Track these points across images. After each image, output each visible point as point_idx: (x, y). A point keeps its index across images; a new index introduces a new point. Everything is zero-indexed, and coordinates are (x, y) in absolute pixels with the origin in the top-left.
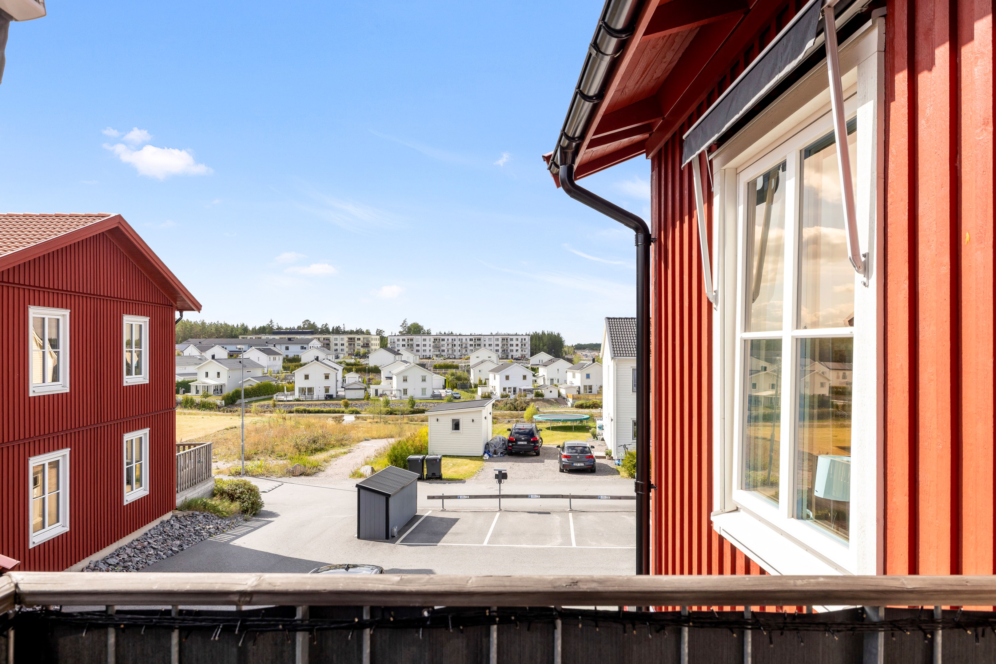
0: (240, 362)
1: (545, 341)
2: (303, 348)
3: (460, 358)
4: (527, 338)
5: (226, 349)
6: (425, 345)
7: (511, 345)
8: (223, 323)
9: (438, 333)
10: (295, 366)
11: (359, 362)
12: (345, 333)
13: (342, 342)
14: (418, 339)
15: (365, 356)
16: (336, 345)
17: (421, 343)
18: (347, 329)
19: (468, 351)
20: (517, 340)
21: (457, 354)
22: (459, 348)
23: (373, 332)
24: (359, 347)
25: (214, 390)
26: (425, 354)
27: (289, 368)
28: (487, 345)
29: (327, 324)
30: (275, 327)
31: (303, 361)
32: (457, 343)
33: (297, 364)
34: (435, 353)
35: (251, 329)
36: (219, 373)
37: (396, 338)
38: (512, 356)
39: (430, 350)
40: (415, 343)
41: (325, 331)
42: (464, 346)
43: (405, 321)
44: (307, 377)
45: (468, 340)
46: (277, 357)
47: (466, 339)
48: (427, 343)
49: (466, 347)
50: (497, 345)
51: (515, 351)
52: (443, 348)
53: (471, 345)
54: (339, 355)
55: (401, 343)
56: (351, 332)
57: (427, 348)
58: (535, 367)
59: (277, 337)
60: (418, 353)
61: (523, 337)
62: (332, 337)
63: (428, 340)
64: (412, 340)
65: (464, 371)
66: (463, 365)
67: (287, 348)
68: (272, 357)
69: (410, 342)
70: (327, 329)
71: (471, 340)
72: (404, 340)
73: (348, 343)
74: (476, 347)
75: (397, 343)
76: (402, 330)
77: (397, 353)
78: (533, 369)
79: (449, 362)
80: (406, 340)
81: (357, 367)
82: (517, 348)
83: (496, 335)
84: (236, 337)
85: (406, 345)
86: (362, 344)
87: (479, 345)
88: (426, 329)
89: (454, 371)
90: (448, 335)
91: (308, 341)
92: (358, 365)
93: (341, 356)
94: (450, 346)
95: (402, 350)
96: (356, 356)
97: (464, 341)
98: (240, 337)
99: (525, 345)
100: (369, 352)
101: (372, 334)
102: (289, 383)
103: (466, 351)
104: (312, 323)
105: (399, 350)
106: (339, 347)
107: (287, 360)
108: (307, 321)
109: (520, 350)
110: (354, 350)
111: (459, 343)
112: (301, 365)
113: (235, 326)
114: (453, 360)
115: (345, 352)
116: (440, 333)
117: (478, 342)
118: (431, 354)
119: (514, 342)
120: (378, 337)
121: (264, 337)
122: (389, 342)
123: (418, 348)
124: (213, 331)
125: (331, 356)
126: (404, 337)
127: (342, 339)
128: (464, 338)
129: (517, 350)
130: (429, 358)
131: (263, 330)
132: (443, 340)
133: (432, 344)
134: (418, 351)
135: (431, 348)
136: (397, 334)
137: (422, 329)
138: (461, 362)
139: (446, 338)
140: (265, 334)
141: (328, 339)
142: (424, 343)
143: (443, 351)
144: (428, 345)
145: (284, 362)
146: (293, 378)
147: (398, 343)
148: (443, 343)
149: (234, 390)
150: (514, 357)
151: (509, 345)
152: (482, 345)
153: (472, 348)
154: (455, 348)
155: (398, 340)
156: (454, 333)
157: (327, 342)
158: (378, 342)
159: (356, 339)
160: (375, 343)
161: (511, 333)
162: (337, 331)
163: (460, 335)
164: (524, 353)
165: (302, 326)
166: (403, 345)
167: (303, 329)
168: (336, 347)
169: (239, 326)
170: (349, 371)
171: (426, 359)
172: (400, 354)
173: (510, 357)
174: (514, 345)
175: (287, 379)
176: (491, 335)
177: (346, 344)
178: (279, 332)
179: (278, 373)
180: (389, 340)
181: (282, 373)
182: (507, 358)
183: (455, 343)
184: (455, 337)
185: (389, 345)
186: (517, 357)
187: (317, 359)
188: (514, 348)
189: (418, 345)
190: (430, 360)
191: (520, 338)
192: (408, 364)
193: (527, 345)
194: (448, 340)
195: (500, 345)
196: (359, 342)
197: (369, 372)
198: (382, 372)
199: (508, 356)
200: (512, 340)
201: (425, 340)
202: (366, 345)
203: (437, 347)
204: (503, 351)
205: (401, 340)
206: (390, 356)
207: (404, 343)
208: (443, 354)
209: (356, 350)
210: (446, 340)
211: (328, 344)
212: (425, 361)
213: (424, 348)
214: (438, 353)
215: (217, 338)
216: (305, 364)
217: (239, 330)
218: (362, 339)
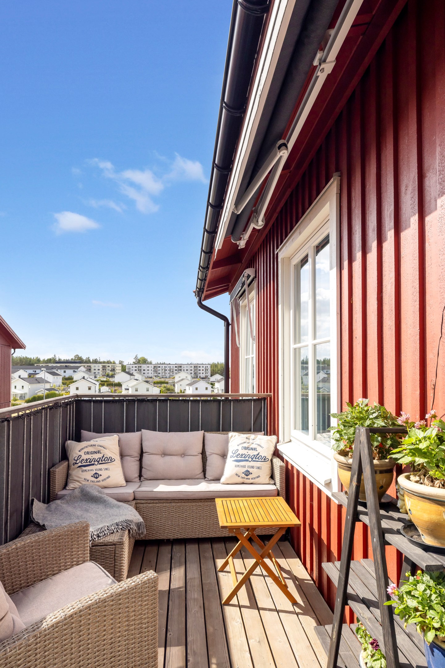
0: (36, 380)
1: (219, 368)
2: (74, 371)
3: (169, 378)
4: (208, 365)
5: (26, 372)
6: (148, 370)
7: (200, 370)
8: (24, 357)
9: (156, 363)
10: (70, 382)
11: (109, 380)
12: (100, 363)
13: (99, 368)
14: (144, 367)
15: (113, 376)
16: (95, 370)
17: (146, 368)
18: (102, 360)
19: (174, 373)
20: (203, 367)
21: (168, 375)
22: (169, 372)
23: (117, 362)
24: (109, 371)
25: (20, 397)
26: (148, 375)
27: (66, 383)
28: (185, 370)
29: (89, 358)
30: (57, 359)
31: (74, 380)
32: (168, 369)
33: (71, 381)
34: (155, 375)
35: (42, 360)
36: (23, 387)
37: (131, 366)
38: (200, 376)
39: (151, 373)
40: (142, 368)
41: (88, 361)
42: (172, 370)
43: (136, 356)
44: (77, 389)
45: (174, 367)
46: (59, 377)
47: (173, 367)
48: (150, 369)
49: (173, 371)
50: (191, 370)
51: (201, 373)
52: (159, 372)
53: (176, 370)
54: (97, 376)
55: (134, 369)
56: (104, 362)
57: (150, 372)
58: (213, 383)
59: (58, 365)
60: (144, 375)
61: (206, 365)
62: (92, 365)
63: (150, 367)
64: (141, 367)
65: (171, 385)
66: (171, 381)
67: (65, 372)
68: (55, 377)
69: (140, 368)
70: (89, 360)
71: (176, 367)
72: (136, 367)
73: (102, 369)
74: (179, 371)
76: (135, 361)
77: (131, 375)
78: (212, 384)
79: (163, 380)
80: (137, 367)
81: (108, 383)
82: (203, 372)
83: (191, 364)
84: (33, 365)
85: (137, 370)
86: (110, 369)
87: (181, 370)
88: (149, 360)
89: (165, 385)
90: (162, 364)
91: (78, 368)
92: (108, 382)
93: (98, 376)
94: (163, 371)
95: (135, 373)
96: (107, 376)
97: (172, 367)
98: (35, 365)
99: (207, 370)
100: (115, 374)
101: (116, 363)
102: (66, 392)
103: (173, 373)
104: (80, 356)
105: (133, 373)
106: (97, 371)
107: (65, 379)
108: (77, 355)
109: (204, 373)
110: (106, 373)
111: (169, 369)
112: (74, 382)
113: (32, 358)
114: (165, 379)
115: (100, 374)
116: (158, 363)
117: (180, 368)
118: (152, 375)
119: (201, 369)
120: (120, 365)
121: (50, 365)
122: (127, 368)
123: (144, 372)
124: (18, 361)
125: (92, 376)
126: (136, 365)
127: (98, 366)
128: (172, 366)
129: (203, 373)
130: (151, 378)
131: (49, 361)
132: (159, 367)
133: (153, 369)
134: (144, 373)
135: (152, 372)
136: (132, 363)
137: (147, 361)
138: (170, 380)
139: (161, 366)
140: (51, 363)
141: (90, 366)
142: (148, 369)
143: (159, 373)
144: (150, 370)
145: (63, 380)
146: (69, 390)
147: (132, 369)
148: (159, 368)
149: (32, 397)
150: (201, 377)
151: (198, 370)
152: (182, 370)
153: (176, 372)
154: (166, 372)
155: (133, 367)
156: (166, 363)
157: (90, 368)
158: (120, 368)
159: (107, 367)
160: (118, 368)
161: (199, 363)
162: (96, 362)
163: (169, 364)
164: (207, 375)
165: (74, 358)
166: (136, 370)
167: (74, 360)
168: (95, 371)
169: (35, 358)
170: (103, 385)
171: (149, 378)
172: (133, 375)
173: (199, 377)
174: (201, 370)
175: (65, 390)
176: (188, 364)
177: (101, 369)
178: (60, 362)
179: (59, 386)
180: (127, 367)
181: (62, 386)
182: (197, 378)
183: (166, 369)
184: (166, 365)
185: (127, 370)
186: (203, 377)
187: (84, 378)
188: (201, 372)
189: (144, 370)
190: (151, 379)
191: (204, 366)
192: (138, 381)
194: (162, 367)
195: (193, 370)
196: (109, 368)
197: (115, 386)
198: (123, 386)
199: (197, 376)
200: (200, 367)
201: (148, 367)
202: (113, 370)
203: (155, 371)
204: (194, 374)
205: (134, 367)
206: (128, 376)
207: (136, 369)
208: (159, 375)
209: (107, 373)
210: (161, 367)
211: (90, 369)
212: (148, 379)
213: (148, 372)
214: (156, 375)
215: (21, 365)
216: (76, 381)
217: (35, 361)
218: (110, 366)
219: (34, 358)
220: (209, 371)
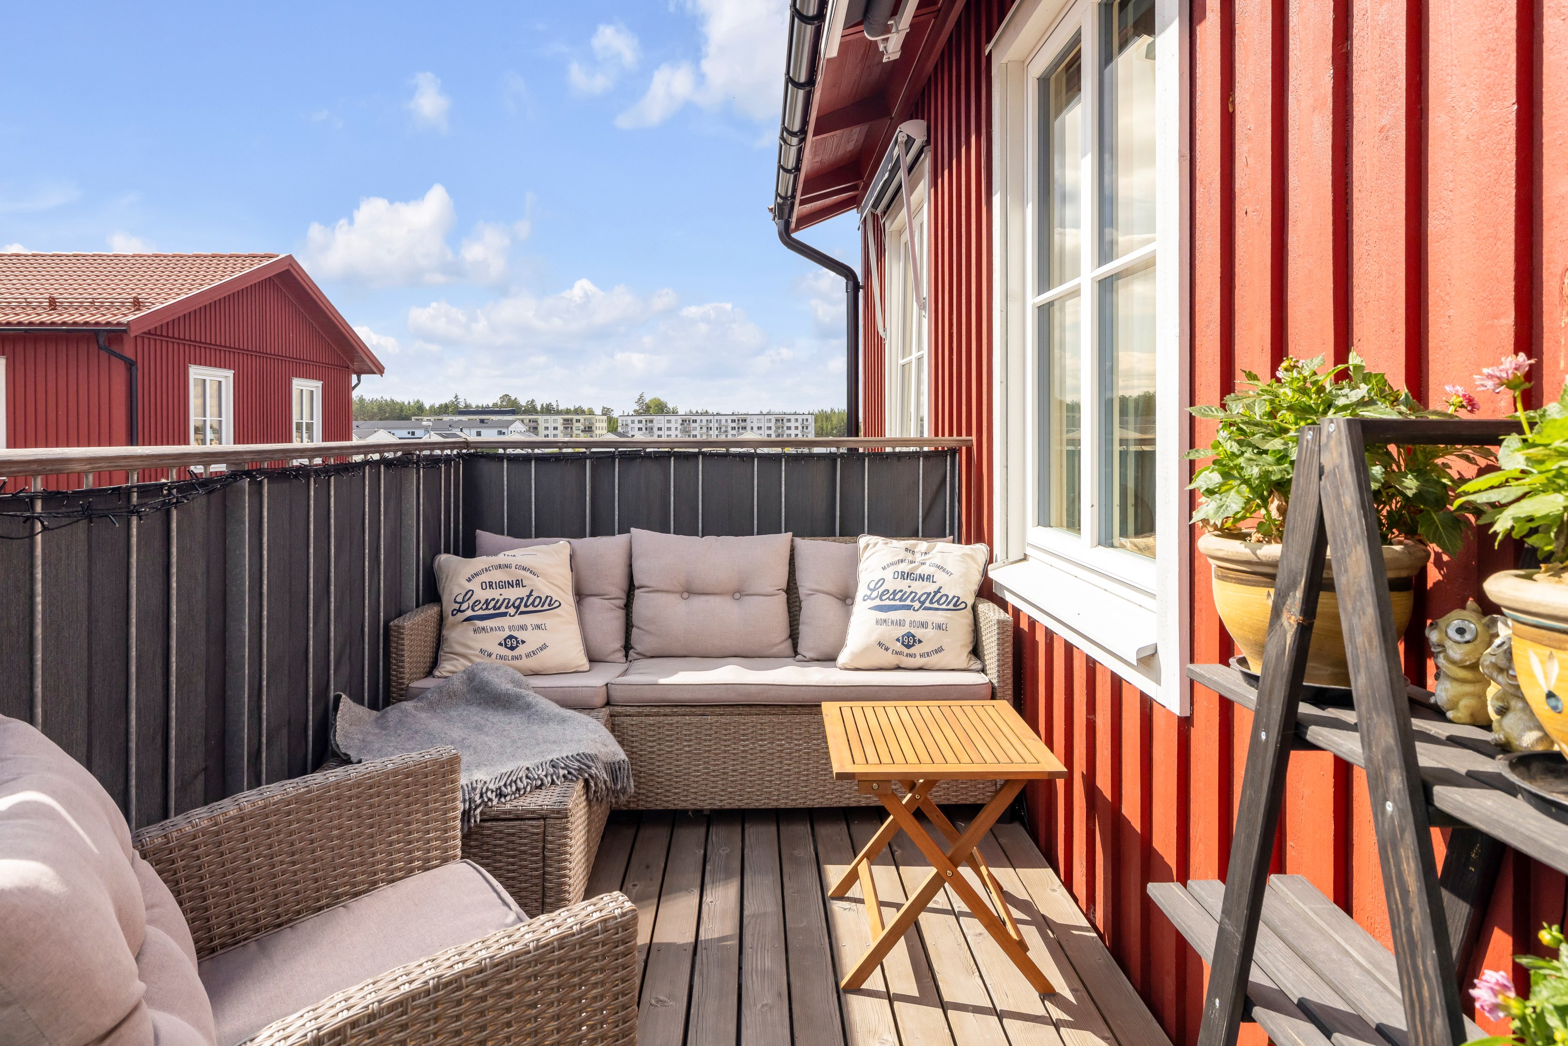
1: (835, 422)
2: (500, 433)
4: (809, 417)
5: (393, 434)
6: (669, 429)
7: (789, 428)
8: (389, 400)
9: (688, 412)
12: (559, 413)
13: (555, 425)
14: (660, 421)
16: (547, 428)
17: (665, 425)
18: (562, 407)
19: (729, 436)
20: (797, 420)
22: (716, 432)
23: (598, 411)
24: (579, 432)
28: (755, 428)
29: (533, 401)
30: (462, 405)
32: (714, 425)
35: (428, 408)
37: (629, 419)
40: (656, 425)
41: (531, 409)
42: (723, 429)
43: (641, 397)
45: (729, 421)
47: (726, 421)
48: (673, 425)
49: (726, 431)
50: (770, 428)
51: (793, 436)
52: (694, 433)
53: (733, 428)
55: (637, 425)
56: (568, 412)
57: (673, 433)
59: (464, 418)
61: (805, 417)
62: (541, 419)
63: (673, 421)
64: (651, 421)
67: (479, 434)
69: (649, 425)
70: (534, 408)
71: (733, 421)
72: (640, 422)
74: (741, 431)
75: (631, 425)
76: (638, 408)
80: (644, 422)
82: (797, 432)
83: (768, 414)
84: (407, 418)
85: (644, 429)
86: (582, 427)
87: (744, 428)
88: (671, 406)
90: (702, 414)
91: (509, 424)
94: (704, 430)
97: (723, 422)
98: (413, 418)
99: (807, 428)
101: (596, 413)
103: (727, 436)
104: (513, 398)
105: (634, 436)
106: (551, 432)
108: (507, 395)
109: (800, 435)
111: (716, 425)
113: (406, 403)
116: (691, 412)
117: (743, 424)
119: (793, 424)
120: (605, 418)
121: (446, 418)
122: (620, 424)
123: (660, 433)
124: (376, 410)
126: (640, 418)
127: (555, 421)
128: (723, 418)
129: (796, 435)
131: (444, 409)
132: (695, 421)
133: (679, 427)
134: (659, 436)
135: (678, 433)
136: (631, 413)
137: (666, 407)
139: (698, 418)
140: (448, 414)
141: (536, 421)
142: (669, 425)
143: (695, 436)
144: (673, 429)
147: (633, 425)
148: (694, 425)
151: (785, 428)
152: (749, 428)
153: (734, 432)
154: (711, 432)
155: (633, 422)
156: (710, 412)
157: (534, 424)
158: (605, 425)
159: (574, 421)
160: (601, 425)
161: (788, 412)
162: (548, 410)
163: (718, 414)
165: (499, 403)
166: (640, 429)
167: (501, 407)
168: (547, 432)
169: (412, 404)
174: (793, 428)
176: (761, 414)
177: (561, 428)
178: (467, 411)
180: (620, 421)
183: (711, 425)
184: (711, 417)
185: (620, 429)
188: (793, 432)
189: (660, 429)
191: (800, 418)
193: (809, 428)
194: (701, 421)
195: (773, 428)
196: (578, 424)
200: (789, 420)
201: (669, 421)
202: (589, 429)
203: (686, 432)
204: (777, 436)
205: (636, 422)
207: (640, 426)
209: (574, 436)
210: (698, 421)
211: (536, 428)
213: (669, 433)
215: (381, 420)
217: (412, 409)
218: (582, 421)
219: (409, 403)
220: (812, 430)
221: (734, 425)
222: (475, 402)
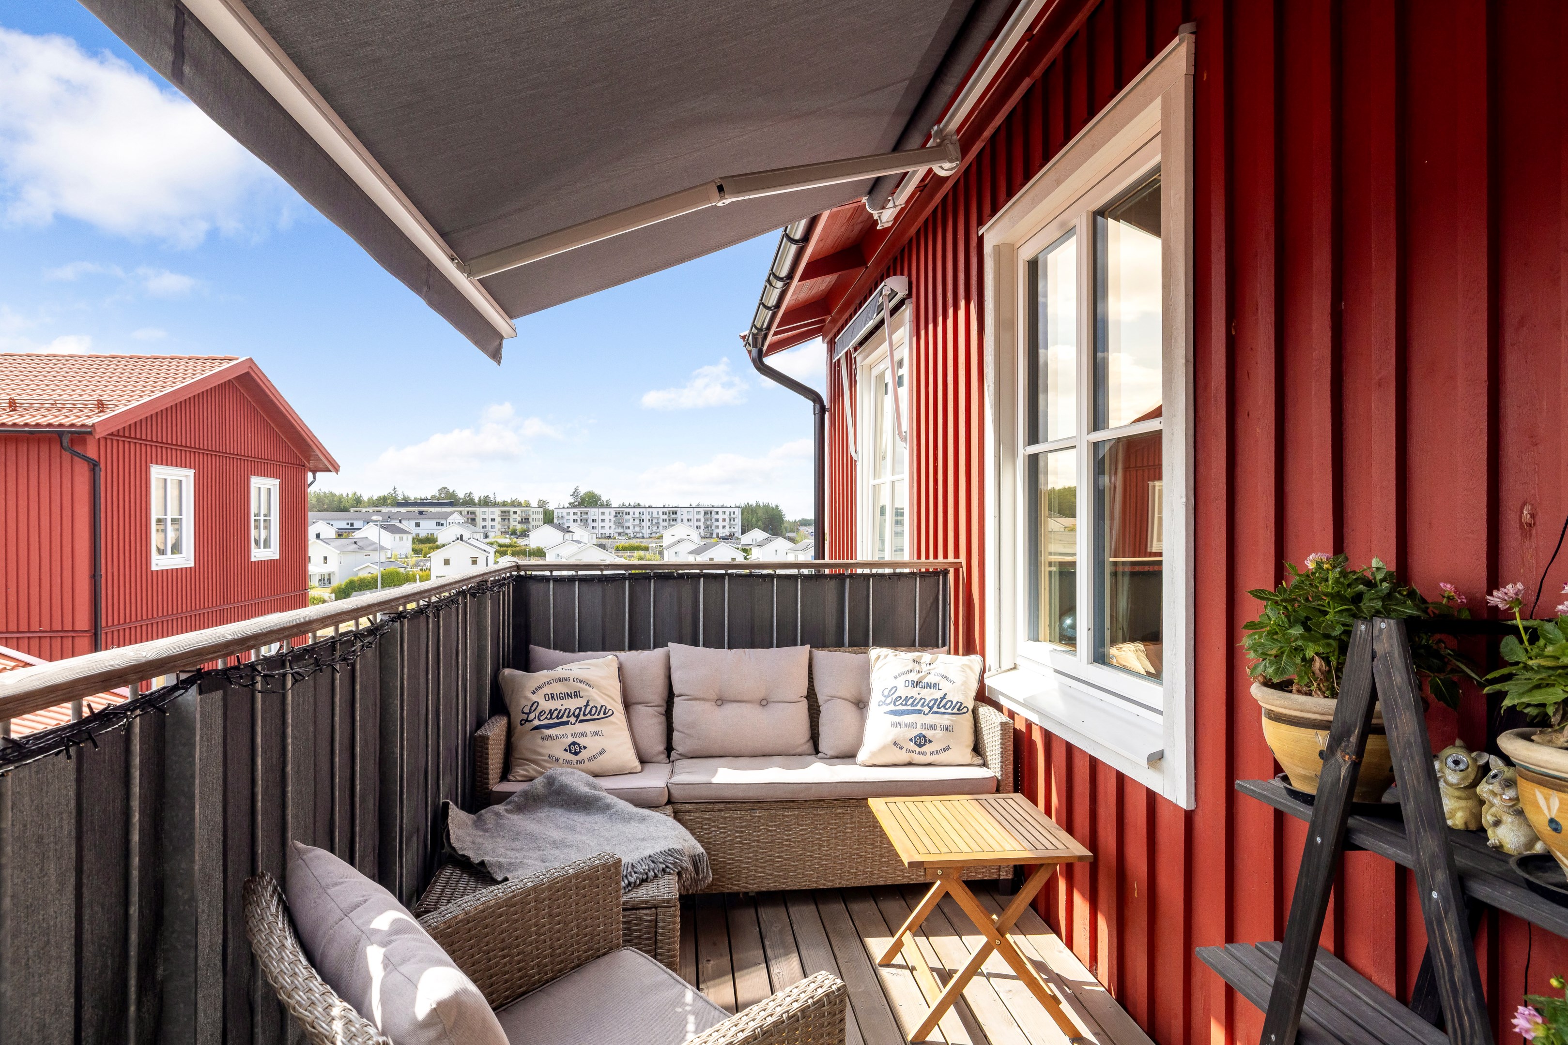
0: (355, 543)
1: (760, 515)
2: (439, 524)
3: (650, 537)
4: (736, 510)
5: (332, 525)
6: (603, 520)
7: (717, 520)
8: (327, 492)
9: (621, 504)
10: (430, 549)
11: (515, 542)
12: (496, 505)
13: (493, 517)
14: (594, 513)
15: (524, 534)
16: (485, 520)
17: (598, 517)
18: (499, 499)
19: (661, 527)
20: (724, 513)
21: (646, 532)
22: (649, 524)
23: (534, 503)
24: (516, 523)
25: (320, 580)
26: (603, 531)
27: (421, 550)
28: (685, 520)
29: (470, 494)
30: (400, 497)
31: (439, 543)
32: (646, 517)
33: (431, 545)
34: (617, 531)
35: (366, 500)
36: (325, 558)
37: (565, 511)
38: (718, 534)
39: (610, 527)
40: (590, 517)
41: (469, 502)
42: (655, 521)
43: (576, 490)
44: (447, 562)
45: (661, 513)
46: (405, 536)
47: (658, 513)
48: (607, 517)
49: (658, 523)
50: (699, 520)
51: (721, 527)
52: (627, 524)
53: (664, 520)
54: (489, 534)
55: (572, 517)
56: (504, 504)
57: (607, 524)
58: (746, 548)
59: (403, 510)
60: (594, 531)
61: (732, 510)
62: (479, 510)
63: (607, 513)
64: (586, 513)
65: (655, 553)
66: (654, 545)
67: (418, 525)
68: (397, 536)
69: (584, 517)
70: (472, 500)
71: (664, 513)
72: (575, 514)
73: (500, 518)
74: (671, 522)
75: (566, 517)
76: (573, 501)
77: (567, 531)
78: (744, 550)
79: (635, 542)
80: (579, 514)
81: (514, 549)
82: (724, 524)
83: (697, 507)
84: (345, 510)
85: (579, 520)
86: (519, 519)
88: (604, 498)
89: (642, 553)
90: (634, 507)
91: (446, 516)
92: (515, 546)
93: (491, 535)
94: (637, 522)
95: (574, 527)
96: (512, 534)
97: (655, 515)
98: (352, 510)
99: (734, 520)
100: (528, 530)
101: (532, 505)
102: (421, 570)
103: (658, 528)
104: (451, 491)
105: (568, 527)
106: (488, 523)
107: (418, 540)
108: (445, 488)
109: (727, 527)
110: (509, 528)
111: (649, 517)
112: (438, 547)
113: (345, 495)
114: (641, 540)
115: (496, 530)
116: (624, 504)
117: (674, 516)
118: (612, 531)
119: (720, 517)
120: (541, 510)
121: (385, 510)
122: (555, 515)
123: (594, 524)
125: (478, 535)
126: (575, 510)
127: (492, 512)
128: (655, 511)
129: (724, 527)
130: (609, 537)
131: (383, 501)
132: (627, 513)
133: (613, 519)
134: (594, 528)
135: (612, 524)
136: (567, 505)
137: (600, 499)
138: (651, 543)
139: (631, 510)
140: (387, 505)
141: (473, 513)
142: (603, 517)
143: (628, 528)
144: (607, 521)
145: (413, 543)
146: (428, 564)
147: (568, 517)
148: (627, 517)
149: (347, 580)
150: (720, 535)
151: (713, 520)
152: (679, 520)
153: (665, 524)
154: (643, 524)
155: (568, 514)
156: (642, 504)
157: (473, 516)
158: (541, 516)
159: (511, 513)
160: (537, 516)
161: (716, 505)
162: (486, 502)
163: (650, 507)
164: (733, 530)
165: (438, 495)
166: (575, 521)
167: (438, 499)
168: (484, 523)
169: (350, 496)
170: (503, 554)
171: (605, 538)
172: (571, 532)
173: (715, 535)
174: (721, 520)
175: (419, 565)
176: (691, 507)
177: (498, 519)
178: (405, 503)
179: (406, 557)
180: (555, 513)
181: (412, 558)
182: (711, 537)
183: (643, 517)
184: (644, 510)
185: (555, 521)
186: (724, 535)
187: (461, 538)
188: (721, 524)
189: (594, 521)
190: (610, 541)
191: (727, 511)
192: (582, 545)
193: (736, 520)
194: (634, 513)
195: (702, 520)
196: (515, 516)
197: (529, 556)
198: (547, 555)
199: (712, 534)
200: (717, 513)
201: (603, 513)
202: (525, 521)
203: (619, 524)
204: (705, 528)
205: (572, 514)
206: (559, 534)
207: (575, 517)
208: (627, 531)
209: (511, 527)
210: (631, 513)
211: (474, 520)
212: (604, 541)
213: (603, 524)
214: (621, 530)
215: (319, 511)
216: (444, 545)
217: (351, 502)
218: (519, 512)
219: (348, 495)
220: (738, 521)
221: (665, 517)
222: (414, 494)
